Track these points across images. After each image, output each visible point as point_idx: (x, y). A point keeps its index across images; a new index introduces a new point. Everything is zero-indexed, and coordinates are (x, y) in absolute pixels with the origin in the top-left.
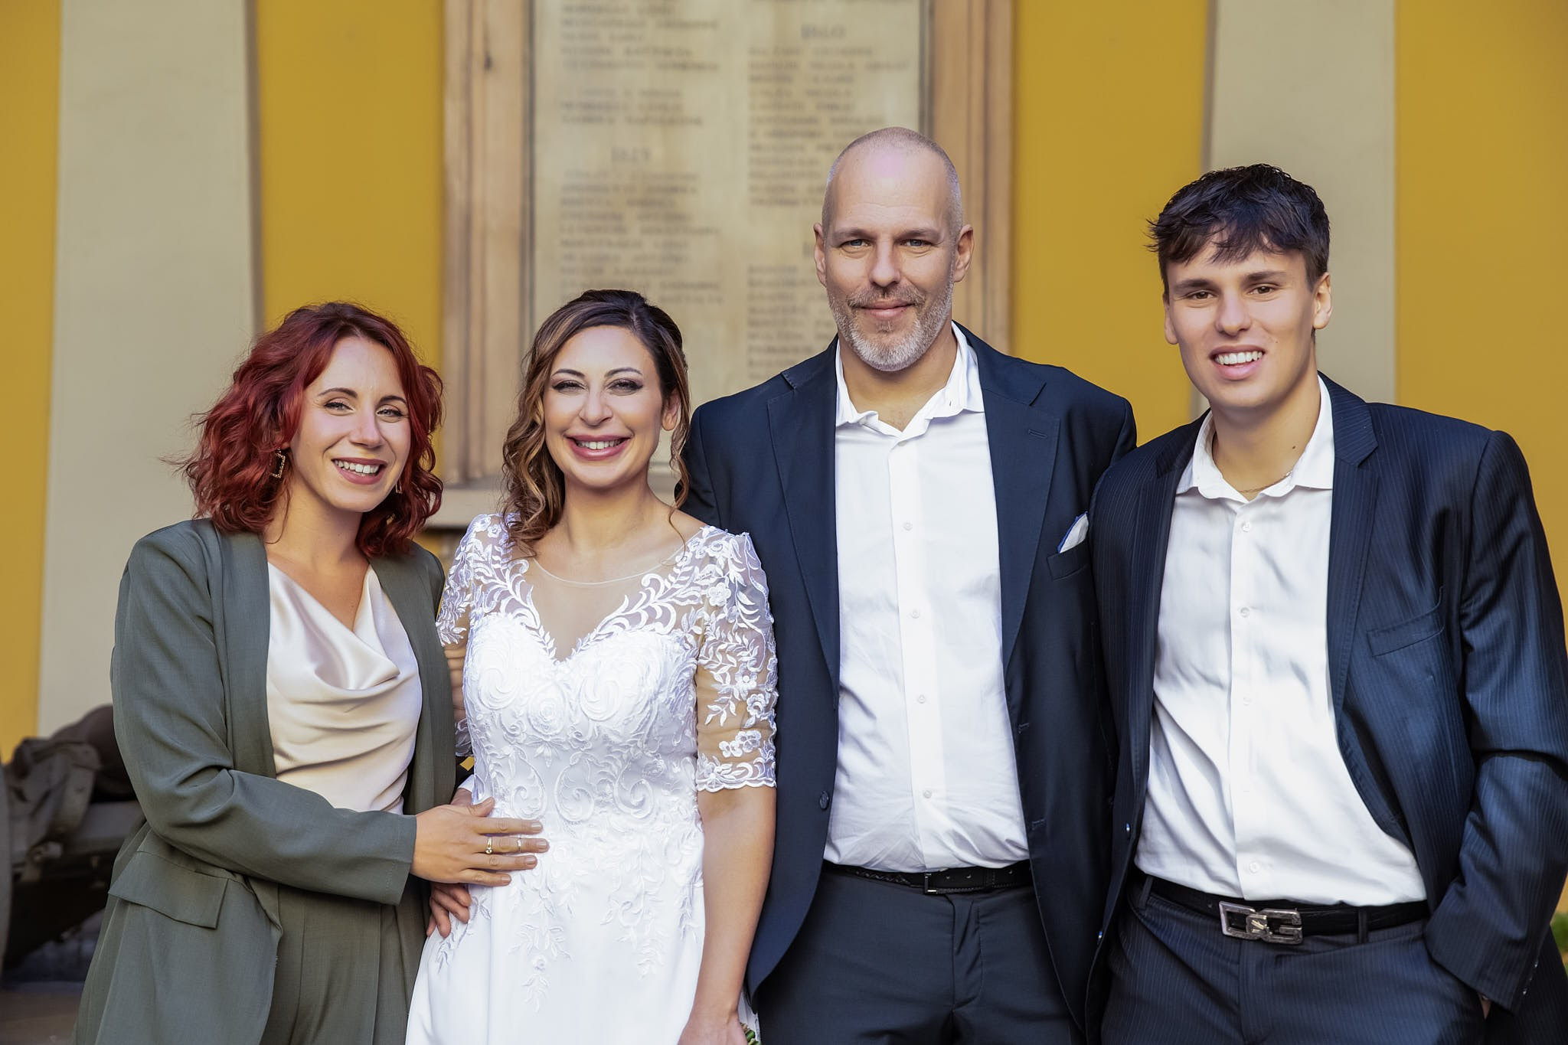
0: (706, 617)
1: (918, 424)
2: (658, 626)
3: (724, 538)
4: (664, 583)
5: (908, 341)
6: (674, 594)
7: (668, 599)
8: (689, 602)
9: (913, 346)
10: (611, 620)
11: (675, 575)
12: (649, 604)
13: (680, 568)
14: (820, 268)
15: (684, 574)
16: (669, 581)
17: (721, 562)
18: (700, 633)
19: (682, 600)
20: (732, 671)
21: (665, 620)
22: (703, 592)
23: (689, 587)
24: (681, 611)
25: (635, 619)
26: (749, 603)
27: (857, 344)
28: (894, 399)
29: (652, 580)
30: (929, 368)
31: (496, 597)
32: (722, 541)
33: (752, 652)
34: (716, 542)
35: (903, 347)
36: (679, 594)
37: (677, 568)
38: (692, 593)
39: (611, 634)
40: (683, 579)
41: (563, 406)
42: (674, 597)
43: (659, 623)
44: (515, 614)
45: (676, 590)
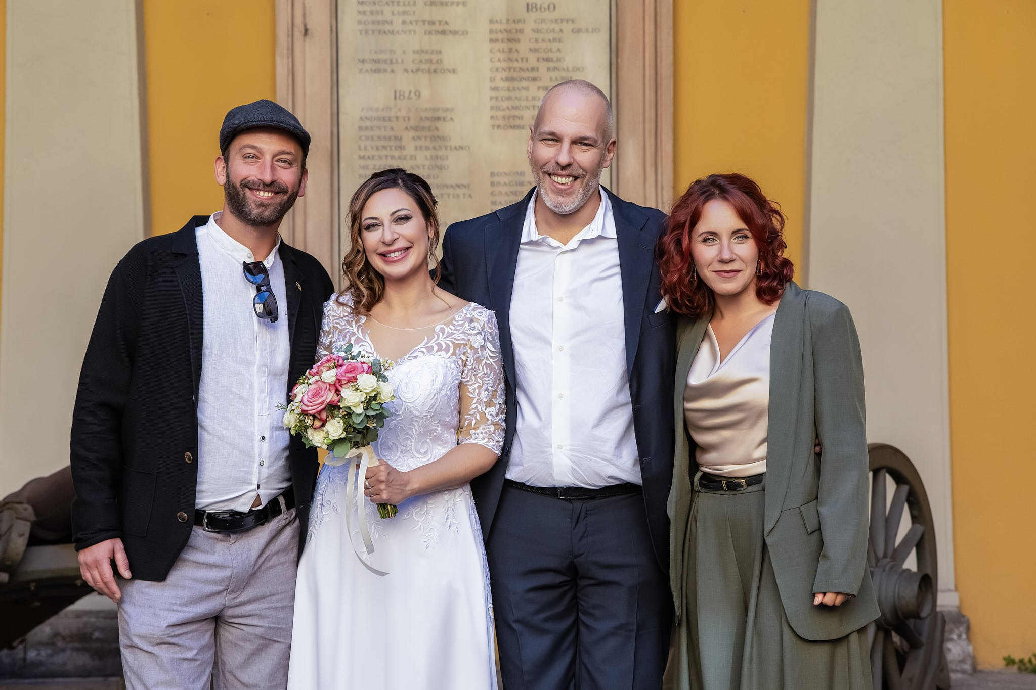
0: (469, 351)
1: (574, 243)
2: (443, 354)
4: (447, 330)
6: (453, 336)
7: (449, 339)
8: (460, 342)
10: (417, 349)
11: (454, 325)
12: (439, 341)
13: (457, 322)
15: (459, 325)
16: (450, 328)
17: (481, 322)
18: (465, 359)
19: (457, 340)
20: (479, 387)
21: (447, 350)
22: (469, 338)
23: (461, 333)
24: (456, 346)
25: (430, 349)
26: (492, 350)
29: (440, 327)
31: (348, 336)
32: (482, 311)
33: (491, 379)
34: (478, 311)
36: (455, 336)
37: (455, 321)
38: (463, 337)
39: (417, 356)
40: (459, 328)
41: (372, 238)
42: (453, 338)
43: (443, 352)
44: (360, 345)
45: (454, 334)
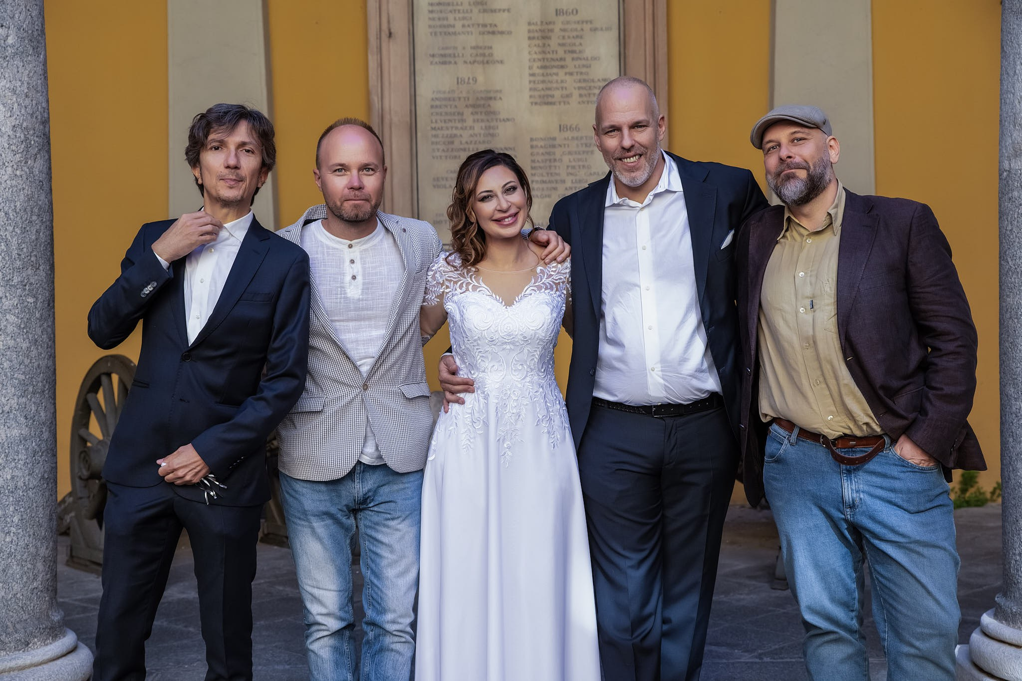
2: (549, 291)
11: (551, 268)
12: (543, 280)
13: (552, 264)
16: (548, 271)
19: (556, 280)
21: (552, 289)
23: (557, 274)
24: (557, 284)
29: (540, 270)
31: (464, 285)
38: (560, 277)
40: (554, 269)
41: (487, 208)
42: (553, 279)
44: (478, 290)
45: (553, 275)
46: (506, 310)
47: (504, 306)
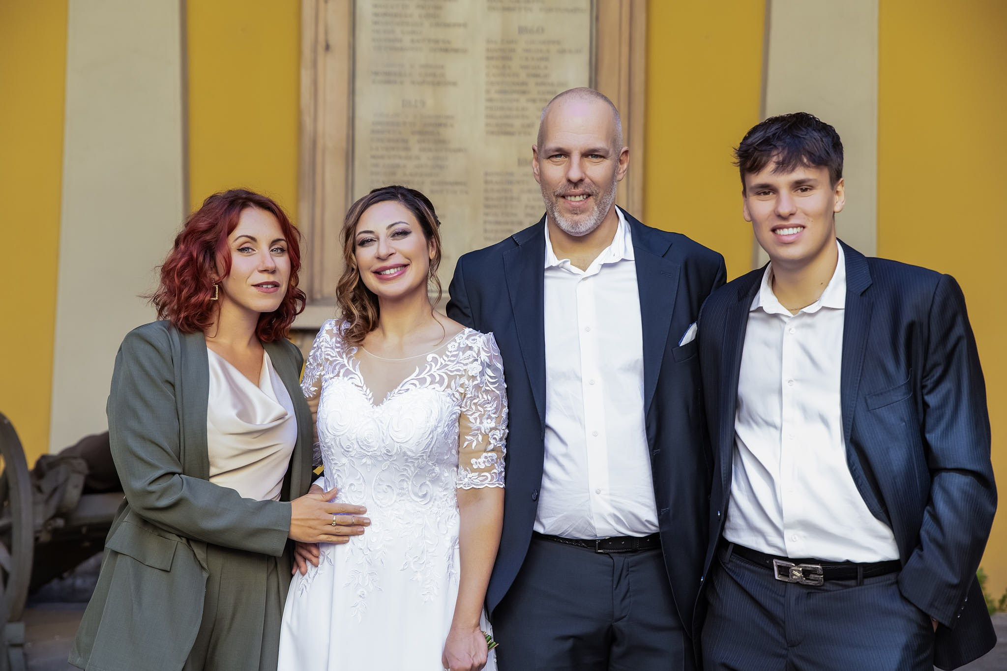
0: (467, 382)
1: (594, 267)
2: (437, 386)
3: (478, 336)
4: (440, 360)
5: (590, 219)
6: (447, 368)
7: (443, 370)
8: (455, 373)
9: (593, 222)
10: (408, 381)
11: (448, 356)
12: (432, 372)
13: (451, 352)
14: (536, 172)
15: (452, 356)
16: (444, 359)
17: (476, 349)
18: (462, 392)
19: (451, 371)
20: (481, 416)
21: (441, 382)
22: (465, 367)
23: (456, 364)
24: (451, 378)
25: (422, 381)
26: (492, 375)
27: (558, 219)
28: (580, 252)
29: (433, 357)
30: (602, 233)
31: (337, 368)
32: (477, 337)
33: (493, 405)
34: (473, 338)
35: (586, 222)
36: (449, 368)
37: (449, 351)
38: (458, 368)
39: (408, 389)
40: (453, 359)
41: (366, 255)
42: (446, 369)
43: (437, 385)
44: (349, 377)
45: (448, 365)
46: (373, 410)
47: (371, 404)
